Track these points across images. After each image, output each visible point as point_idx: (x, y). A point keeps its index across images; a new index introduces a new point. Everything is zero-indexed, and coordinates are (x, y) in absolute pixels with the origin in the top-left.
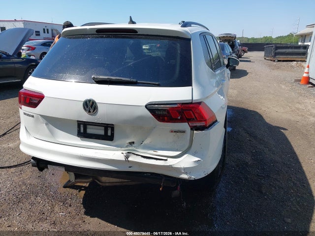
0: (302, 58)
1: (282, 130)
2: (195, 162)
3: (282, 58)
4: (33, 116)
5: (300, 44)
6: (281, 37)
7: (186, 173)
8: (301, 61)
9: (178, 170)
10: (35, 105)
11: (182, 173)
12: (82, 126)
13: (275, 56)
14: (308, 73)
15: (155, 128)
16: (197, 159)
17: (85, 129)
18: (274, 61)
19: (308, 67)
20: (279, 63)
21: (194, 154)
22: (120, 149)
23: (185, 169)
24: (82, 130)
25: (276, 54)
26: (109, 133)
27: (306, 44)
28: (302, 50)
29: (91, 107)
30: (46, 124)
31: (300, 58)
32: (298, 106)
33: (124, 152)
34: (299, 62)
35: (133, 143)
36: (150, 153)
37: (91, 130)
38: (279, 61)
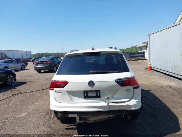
0: (143, 58)
1: (151, 92)
2: (137, 102)
3: (133, 59)
4: (61, 92)
5: (139, 51)
6: (127, 49)
7: (134, 107)
8: (143, 59)
9: (131, 106)
10: (63, 87)
11: (132, 107)
12: (85, 93)
13: (130, 58)
14: (150, 65)
15: (119, 89)
16: (137, 101)
17: (87, 94)
18: (130, 61)
19: (150, 62)
20: (133, 61)
21: (135, 99)
22: (103, 101)
23: (133, 105)
24: (86, 95)
25: (130, 57)
26: (98, 95)
27: (142, 51)
28: (142, 54)
29: (92, 84)
30: (68, 95)
31: (142, 58)
32: (151, 80)
33: (106, 102)
34: (142, 60)
35: (109, 98)
36: (118, 101)
37: (90, 94)
38: (132, 60)
